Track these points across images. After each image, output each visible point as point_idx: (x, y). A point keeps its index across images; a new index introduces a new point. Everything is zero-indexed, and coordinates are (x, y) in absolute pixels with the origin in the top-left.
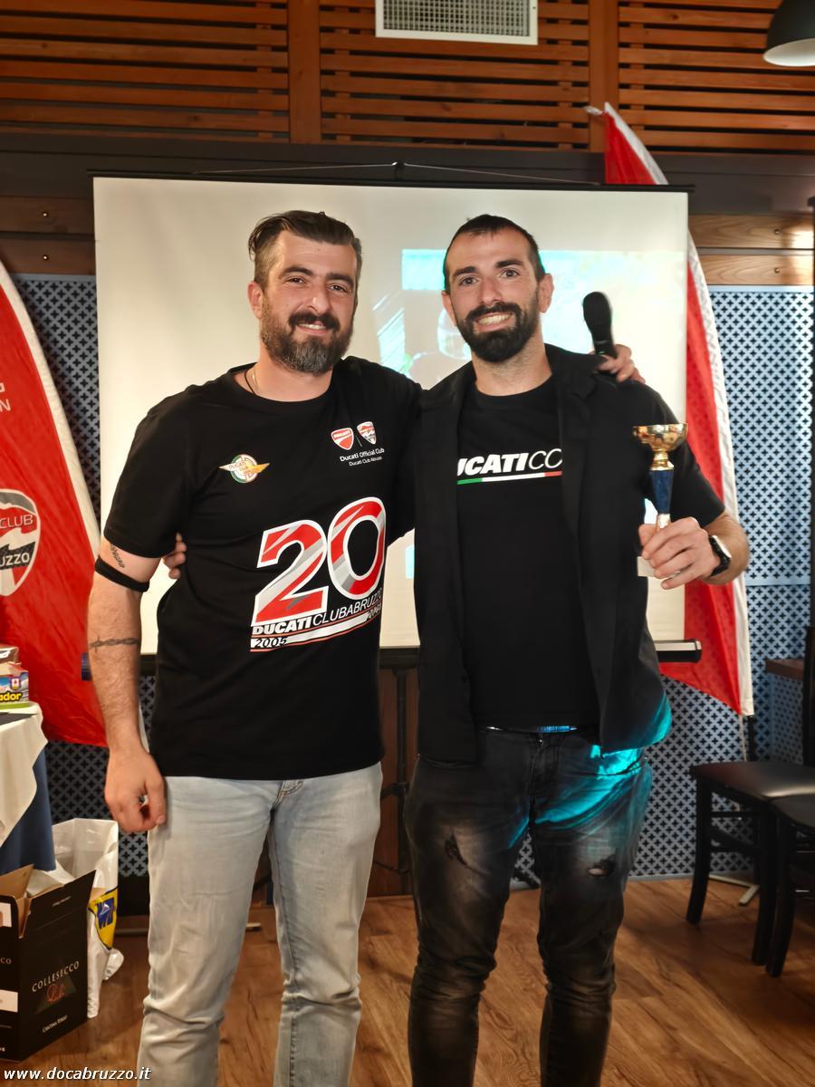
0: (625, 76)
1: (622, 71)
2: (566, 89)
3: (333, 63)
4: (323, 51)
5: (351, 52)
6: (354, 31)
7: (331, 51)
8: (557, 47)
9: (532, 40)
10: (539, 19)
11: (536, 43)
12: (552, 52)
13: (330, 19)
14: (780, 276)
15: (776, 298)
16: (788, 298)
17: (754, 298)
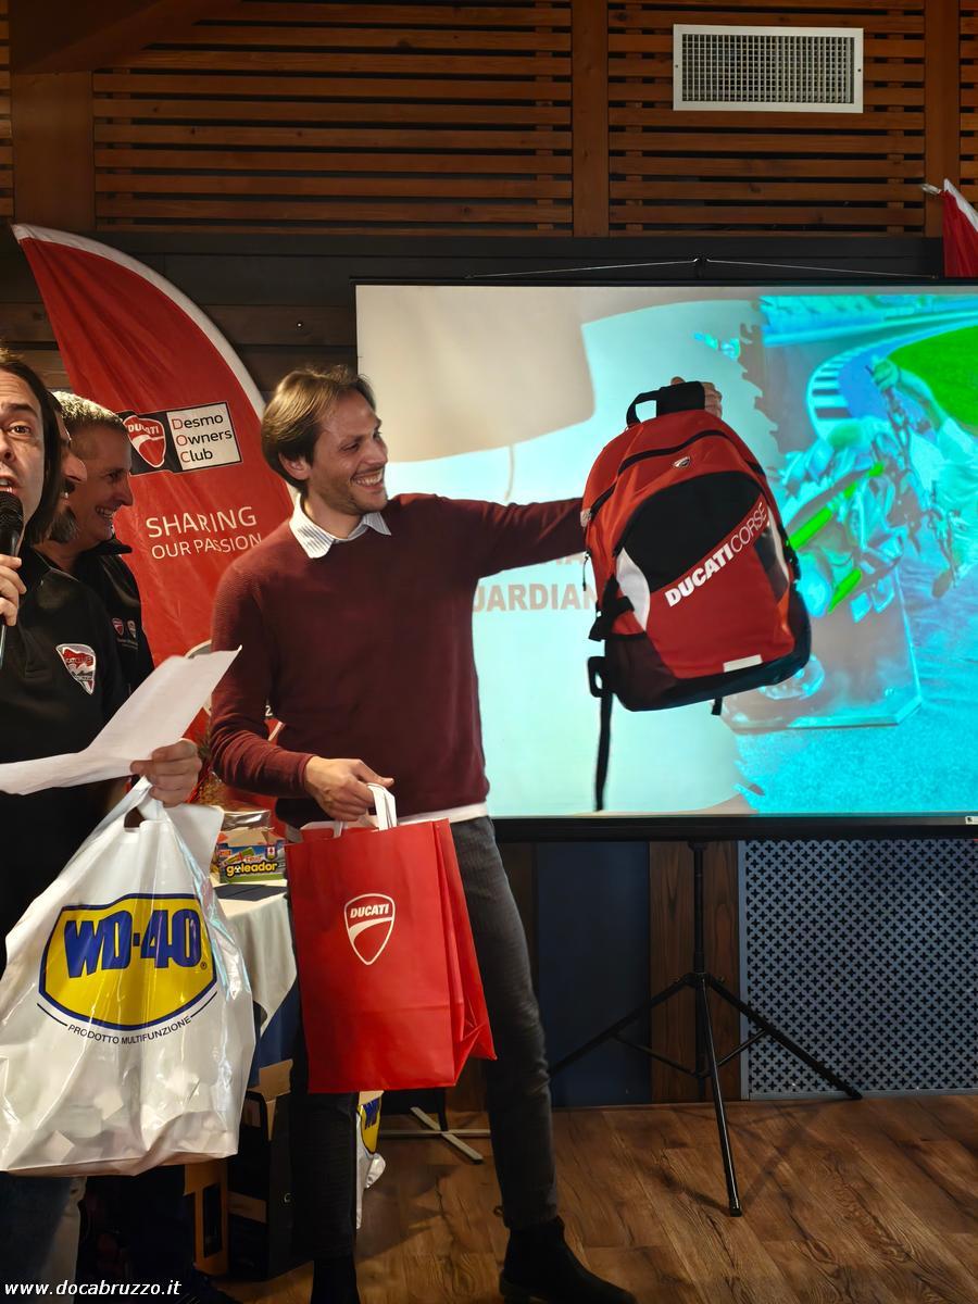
0: (968, 146)
1: (964, 140)
2: (895, 163)
3: (623, 142)
4: (612, 129)
5: (646, 129)
6: (648, 105)
7: (621, 129)
8: (887, 114)
9: (857, 107)
10: (866, 82)
11: (861, 111)
12: (880, 121)
13: (620, 92)
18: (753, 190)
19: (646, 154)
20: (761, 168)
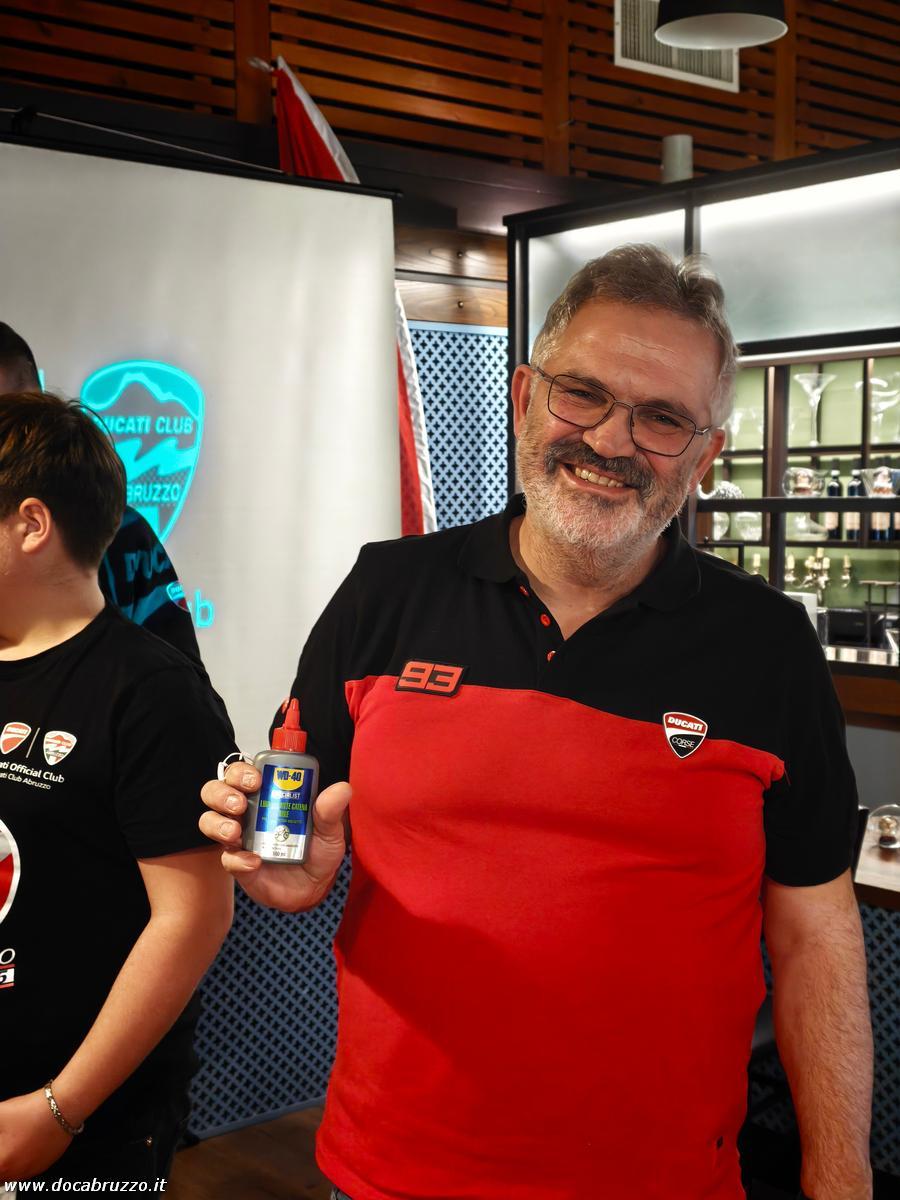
0: (277, 23)
1: (275, 16)
14: (462, 312)
15: (460, 339)
16: (472, 340)
17: (436, 338)
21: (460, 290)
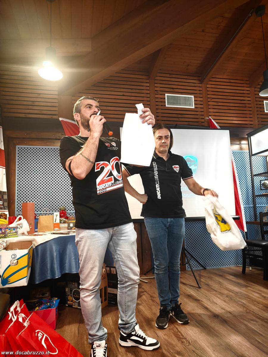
0: (210, 114)
1: (210, 113)
2: (200, 116)
3: (158, 111)
4: (156, 109)
5: (162, 109)
6: (162, 106)
7: (158, 109)
8: (198, 109)
9: (193, 107)
10: (194, 104)
11: (194, 108)
12: (197, 110)
13: (157, 103)
14: (241, 149)
15: (241, 153)
16: (243, 153)
17: (237, 153)
18: (178, 119)
19: (162, 113)
20: (179, 116)
21: (241, 146)
